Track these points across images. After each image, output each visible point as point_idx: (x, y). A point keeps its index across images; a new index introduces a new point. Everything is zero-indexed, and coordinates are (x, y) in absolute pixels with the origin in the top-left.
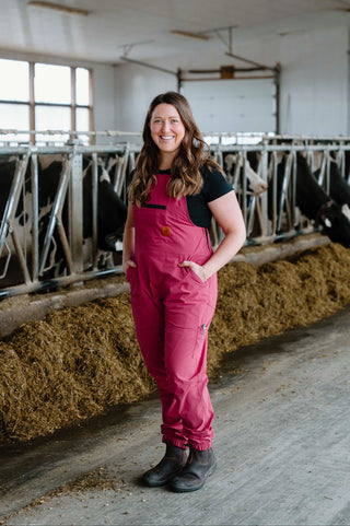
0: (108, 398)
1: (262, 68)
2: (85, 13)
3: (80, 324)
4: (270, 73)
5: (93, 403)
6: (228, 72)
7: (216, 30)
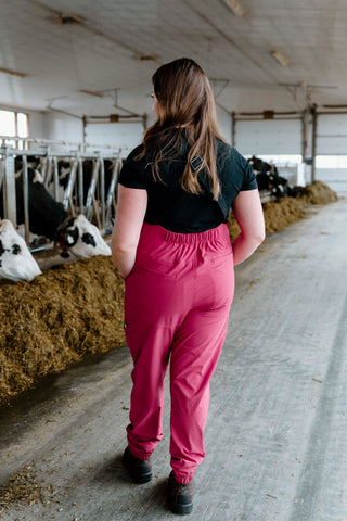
0: (38, 370)
1: (136, 116)
2: (22, 75)
3: (11, 302)
4: (140, 119)
5: (23, 376)
6: (114, 118)
7: (107, 91)
